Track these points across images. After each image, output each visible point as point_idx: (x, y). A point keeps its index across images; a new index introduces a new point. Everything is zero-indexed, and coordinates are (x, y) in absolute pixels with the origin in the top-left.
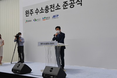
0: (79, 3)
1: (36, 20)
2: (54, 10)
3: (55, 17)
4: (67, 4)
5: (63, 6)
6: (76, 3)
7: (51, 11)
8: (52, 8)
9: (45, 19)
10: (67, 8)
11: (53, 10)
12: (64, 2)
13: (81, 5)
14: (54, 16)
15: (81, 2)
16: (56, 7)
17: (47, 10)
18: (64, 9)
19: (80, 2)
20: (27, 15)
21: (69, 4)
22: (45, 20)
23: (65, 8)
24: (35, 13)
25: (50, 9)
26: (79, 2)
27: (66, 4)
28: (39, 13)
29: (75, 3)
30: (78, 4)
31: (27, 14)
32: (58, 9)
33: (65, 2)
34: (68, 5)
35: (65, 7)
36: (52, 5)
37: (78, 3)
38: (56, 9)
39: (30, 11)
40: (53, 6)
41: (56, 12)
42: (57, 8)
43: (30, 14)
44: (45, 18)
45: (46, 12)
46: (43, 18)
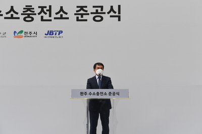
0: (114, 14)
2: (52, 18)
3: (54, 35)
4: (87, 11)
5: (75, 14)
6: (108, 13)
7: (42, 20)
8: (46, 14)
9: (23, 34)
10: (86, 20)
11: (46, 17)
12: (78, 7)
13: (119, 20)
14: (50, 33)
15: (119, 13)
16: (57, 14)
17: (29, 15)
18: (78, 20)
19: (117, 14)
21: (92, 13)
22: (22, 37)
23: (80, 18)
25: (39, 14)
26: (115, 12)
27: (82, 12)
29: (105, 13)
30: (111, 16)
32: (61, 18)
33: (82, 8)
34: (88, 14)
35: (80, 16)
36: (46, 7)
37: (112, 14)
38: (55, 18)
40: (48, 8)
41: (55, 25)
42: (59, 16)
44: (21, 32)
45: (25, 19)
46: (15, 32)
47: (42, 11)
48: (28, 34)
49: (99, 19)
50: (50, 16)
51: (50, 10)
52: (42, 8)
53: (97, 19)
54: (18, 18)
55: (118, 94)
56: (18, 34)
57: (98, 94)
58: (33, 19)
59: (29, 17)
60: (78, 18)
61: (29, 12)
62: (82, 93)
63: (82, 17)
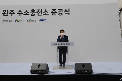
1: (18, 21)
2: (42, 14)
3: (43, 21)
4: (56, 11)
6: (65, 12)
7: (38, 15)
8: (40, 12)
9: (31, 21)
10: (56, 15)
11: (40, 14)
12: (52, 10)
13: (69, 15)
14: (41, 20)
15: (69, 12)
16: (44, 12)
17: (33, 13)
18: (52, 15)
19: (68, 12)
20: (6, 14)
21: (58, 12)
22: (30, 22)
24: (17, 14)
25: (37, 13)
26: (67, 12)
28: (23, 14)
29: (63, 12)
30: (66, 13)
31: (4, 13)
32: (46, 14)
33: (54, 10)
35: (53, 13)
37: (66, 12)
38: (43, 14)
39: (9, 11)
40: (40, 10)
41: (44, 17)
43: (9, 14)
44: (30, 20)
45: (31, 15)
46: (28, 20)
47: (38, 11)
48: (33, 21)
49: (61, 14)
50: (41, 13)
51: (41, 11)
52: (38, 10)
53: (60, 14)
54: (29, 15)
55: (70, 44)
56: (29, 21)
57: (61, 44)
58: (34, 15)
59: (33, 14)
60: (52, 14)
61: (33, 12)
62: (55, 44)
63: (54, 14)
